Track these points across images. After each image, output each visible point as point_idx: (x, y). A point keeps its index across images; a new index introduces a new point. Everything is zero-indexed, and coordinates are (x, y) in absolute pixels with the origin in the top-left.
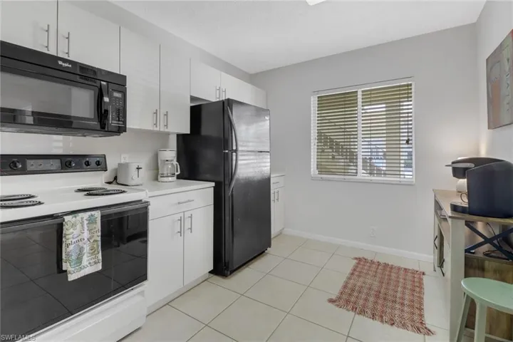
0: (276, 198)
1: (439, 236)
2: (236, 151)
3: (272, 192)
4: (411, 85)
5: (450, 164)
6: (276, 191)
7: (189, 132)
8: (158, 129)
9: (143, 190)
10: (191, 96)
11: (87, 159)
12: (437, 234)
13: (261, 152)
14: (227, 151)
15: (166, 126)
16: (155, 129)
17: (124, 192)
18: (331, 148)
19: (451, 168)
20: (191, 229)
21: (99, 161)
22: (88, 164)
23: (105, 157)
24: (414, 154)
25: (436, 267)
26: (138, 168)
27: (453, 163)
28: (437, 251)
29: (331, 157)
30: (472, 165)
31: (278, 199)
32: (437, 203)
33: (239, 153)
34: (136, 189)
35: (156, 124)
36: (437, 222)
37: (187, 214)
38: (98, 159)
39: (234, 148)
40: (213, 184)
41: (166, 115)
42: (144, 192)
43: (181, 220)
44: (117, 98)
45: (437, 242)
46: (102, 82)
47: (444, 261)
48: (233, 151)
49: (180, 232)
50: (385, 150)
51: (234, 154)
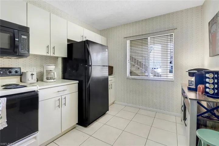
0: (111, 87)
1: (184, 106)
2: (91, 66)
3: (109, 84)
4: (172, 35)
5: (188, 71)
6: (111, 84)
7: (67, 57)
8: (49, 55)
9: (36, 86)
10: (68, 39)
11: (10, 70)
12: (183, 104)
13: (104, 66)
14: (87, 66)
15: (54, 53)
16: (48, 55)
17: (26, 86)
18: (137, 64)
19: (188, 72)
20: (65, 104)
21: (16, 71)
22: (10, 72)
23: (20, 69)
24: (173, 67)
25: (182, 120)
26: (32, 75)
27: (189, 71)
28: (183, 113)
29: (137, 68)
30: (197, 71)
31: (112, 88)
32: (182, 89)
33: (93, 67)
34: (33, 85)
35: (48, 52)
36: (183, 99)
37: (63, 97)
38: (16, 70)
39: (90, 64)
40: (78, 82)
41: (54, 48)
42: (36, 87)
43: (59, 100)
44: (23, 38)
45: (183, 108)
46: (15, 30)
47: (186, 119)
48: (89, 66)
49: (59, 106)
50: (161, 65)
51: (90, 67)
